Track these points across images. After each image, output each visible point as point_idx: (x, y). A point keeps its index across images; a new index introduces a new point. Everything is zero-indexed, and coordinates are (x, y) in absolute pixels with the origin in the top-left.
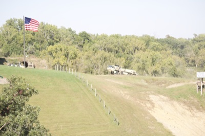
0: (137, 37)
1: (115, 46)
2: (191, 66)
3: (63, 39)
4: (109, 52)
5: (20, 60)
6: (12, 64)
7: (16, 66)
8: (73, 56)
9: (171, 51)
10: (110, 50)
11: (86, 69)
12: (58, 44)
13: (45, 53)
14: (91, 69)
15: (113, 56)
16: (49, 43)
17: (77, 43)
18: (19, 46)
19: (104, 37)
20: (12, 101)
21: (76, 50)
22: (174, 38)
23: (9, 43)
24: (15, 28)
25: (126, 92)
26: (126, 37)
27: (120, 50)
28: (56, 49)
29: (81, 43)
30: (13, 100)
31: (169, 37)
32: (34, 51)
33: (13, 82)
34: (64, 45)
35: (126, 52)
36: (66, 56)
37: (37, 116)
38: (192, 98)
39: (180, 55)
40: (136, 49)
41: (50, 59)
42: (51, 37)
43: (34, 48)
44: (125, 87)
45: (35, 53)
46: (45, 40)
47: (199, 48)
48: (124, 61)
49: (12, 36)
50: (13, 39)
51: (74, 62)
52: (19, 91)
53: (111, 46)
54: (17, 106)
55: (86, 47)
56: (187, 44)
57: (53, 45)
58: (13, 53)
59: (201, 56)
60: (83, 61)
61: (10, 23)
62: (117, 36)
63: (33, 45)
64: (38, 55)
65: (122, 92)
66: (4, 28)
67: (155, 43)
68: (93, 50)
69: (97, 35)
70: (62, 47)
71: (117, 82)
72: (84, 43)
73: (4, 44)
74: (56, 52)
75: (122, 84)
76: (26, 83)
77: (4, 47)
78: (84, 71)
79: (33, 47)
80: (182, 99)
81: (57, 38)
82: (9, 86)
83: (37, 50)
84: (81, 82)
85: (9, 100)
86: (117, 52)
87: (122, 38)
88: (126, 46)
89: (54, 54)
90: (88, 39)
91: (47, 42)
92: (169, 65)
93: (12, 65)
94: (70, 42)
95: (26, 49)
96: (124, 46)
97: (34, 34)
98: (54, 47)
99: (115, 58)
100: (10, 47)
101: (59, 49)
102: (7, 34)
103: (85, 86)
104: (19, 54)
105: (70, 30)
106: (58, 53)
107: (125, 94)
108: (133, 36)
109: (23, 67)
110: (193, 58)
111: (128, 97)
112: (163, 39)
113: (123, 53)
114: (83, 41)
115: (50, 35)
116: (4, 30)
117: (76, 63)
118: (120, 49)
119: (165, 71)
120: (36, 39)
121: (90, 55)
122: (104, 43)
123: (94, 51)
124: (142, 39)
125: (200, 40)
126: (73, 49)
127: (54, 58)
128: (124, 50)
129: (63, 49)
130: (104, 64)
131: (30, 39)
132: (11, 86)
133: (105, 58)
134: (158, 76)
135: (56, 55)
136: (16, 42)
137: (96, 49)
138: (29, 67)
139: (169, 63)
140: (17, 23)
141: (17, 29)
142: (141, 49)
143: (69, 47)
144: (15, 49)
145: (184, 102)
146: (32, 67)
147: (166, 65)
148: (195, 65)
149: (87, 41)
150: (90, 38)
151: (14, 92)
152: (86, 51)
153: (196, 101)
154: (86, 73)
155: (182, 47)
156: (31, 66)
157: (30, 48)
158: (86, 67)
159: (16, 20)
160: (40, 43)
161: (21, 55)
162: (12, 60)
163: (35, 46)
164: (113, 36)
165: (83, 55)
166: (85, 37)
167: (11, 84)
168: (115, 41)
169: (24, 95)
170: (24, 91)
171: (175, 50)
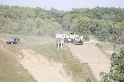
0: (30, 8)
1: (14, 14)
2: (67, 30)
9: (54, 19)
22: (56, 10)
26: (23, 8)
31: (53, 9)
35: (21, 18)
39: (60, 22)
40: (29, 16)
47: (73, 18)
56: (66, 15)
59: (74, 23)
67: (43, 13)
80: (45, 53)
87: (20, 8)
88: (22, 14)
92: (49, 28)
108: (28, 8)
110: (69, 25)
112: (48, 10)
113: (19, 19)
119: (46, 33)
122: (7, 11)
124: (34, 9)
125: (76, 12)
134: (41, 36)
139: (49, 27)
142: (32, 17)
145: (46, 55)
147: (47, 28)
148: (70, 30)
153: (54, 55)
155: (62, 17)
164: (13, 7)
168: (14, 10)
171: (57, 19)
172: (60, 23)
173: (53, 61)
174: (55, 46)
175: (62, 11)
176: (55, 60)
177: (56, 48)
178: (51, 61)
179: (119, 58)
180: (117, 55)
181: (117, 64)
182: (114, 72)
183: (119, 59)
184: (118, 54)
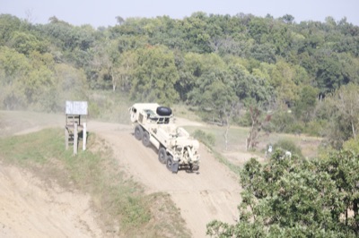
9: (59, 54)
22: (67, 24)
31: (55, 20)
38: (54, 160)
39: (78, 63)
47: (121, 50)
56: (96, 38)
59: (125, 66)
67: (24, 34)
80: (31, 162)
92: (44, 83)
110: (106, 71)
112: (41, 26)
119: (34, 97)
125: (129, 30)
139: (44, 79)
145: (36, 171)
147: (38, 82)
148: (111, 87)
153: (61, 167)
155: (85, 45)
171: (67, 52)
172: (79, 65)
173: (57, 188)
174: (64, 141)
175: (84, 27)
176: (65, 185)
177: (67, 147)
178: (51, 187)
179: (267, 176)
180: (260, 166)
181: (260, 196)
182: (252, 221)
183: (267, 180)
184: (263, 164)
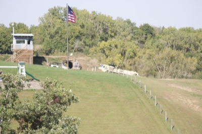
3: (120, 34)
4: (177, 50)
5: (63, 59)
6: (53, 64)
7: (57, 66)
8: (132, 54)
10: (179, 48)
11: (148, 72)
12: (114, 40)
13: (96, 51)
14: (154, 71)
15: (182, 55)
16: (101, 38)
17: (138, 38)
18: (64, 42)
19: (172, 30)
20: (46, 111)
21: (135, 47)
23: (52, 37)
24: (59, 19)
25: (194, 101)
27: (192, 48)
28: (110, 46)
29: (143, 39)
30: (46, 109)
32: (82, 48)
33: (48, 86)
34: (120, 40)
36: (122, 55)
37: (76, 129)
41: (102, 58)
42: (105, 31)
43: (83, 44)
44: (194, 95)
45: (84, 50)
46: (97, 35)
48: (196, 61)
49: (56, 29)
50: (57, 33)
51: (133, 62)
52: (55, 98)
53: (181, 43)
54: (52, 117)
55: (148, 43)
57: (106, 41)
58: (56, 50)
60: (143, 61)
61: (54, 12)
62: (188, 30)
63: (81, 40)
64: (88, 53)
65: (190, 102)
66: (46, 19)
68: (157, 47)
69: (163, 28)
70: (117, 43)
71: (185, 89)
72: (146, 38)
73: (46, 39)
74: (110, 50)
75: (190, 90)
76: (64, 89)
77: (44, 43)
78: (146, 74)
79: (82, 42)
81: (112, 32)
82: (42, 92)
83: (86, 47)
84: (138, 88)
85: (41, 109)
86: (188, 50)
89: (107, 52)
90: (151, 34)
91: (99, 37)
93: (52, 66)
94: (129, 37)
95: (73, 46)
96: (197, 43)
97: (83, 26)
98: (107, 44)
99: (184, 58)
100: (53, 42)
101: (113, 45)
102: (49, 26)
103: (142, 93)
104: (64, 52)
105: (129, 22)
106: (112, 51)
107: (194, 104)
109: (65, 68)
111: (197, 107)
114: (144, 36)
115: (103, 28)
116: (45, 21)
117: (135, 64)
118: (192, 46)
120: (85, 33)
121: (154, 53)
123: (158, 49)
126: (131, 46)
127: (107, 57)
128: (196, 48)
129: (119, 47)
130: (171, 65)
131: (78, 33)
132: (45, 92)
133: (172, 58)
135: (110, 53)
136: (61, 36)
137: (161, 46)
138: (73, 68)
140: (62, 12)
141: (62, 19)
143: (127, 43)
144: (58, 46)
146: (78, 68)
149: (149, 36)
150: (153, 32)
151: (48, 100)
152: (148, 48)
154: (147, 76)
156: (77, 66)
157: (78, 44)
158: (148, 69)
159: (62, 8)
160: (90, 38)
161: (65, 53)
162: (53, 59)
163: (85, 42)
165: (144, 53)
166: (148, 31)
167: (45, 90)
169: (61, 104)
170: (61, 98)
